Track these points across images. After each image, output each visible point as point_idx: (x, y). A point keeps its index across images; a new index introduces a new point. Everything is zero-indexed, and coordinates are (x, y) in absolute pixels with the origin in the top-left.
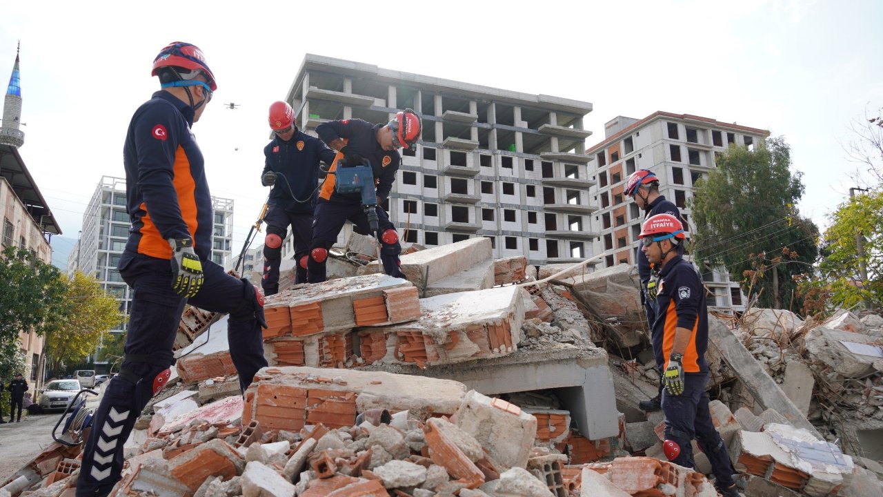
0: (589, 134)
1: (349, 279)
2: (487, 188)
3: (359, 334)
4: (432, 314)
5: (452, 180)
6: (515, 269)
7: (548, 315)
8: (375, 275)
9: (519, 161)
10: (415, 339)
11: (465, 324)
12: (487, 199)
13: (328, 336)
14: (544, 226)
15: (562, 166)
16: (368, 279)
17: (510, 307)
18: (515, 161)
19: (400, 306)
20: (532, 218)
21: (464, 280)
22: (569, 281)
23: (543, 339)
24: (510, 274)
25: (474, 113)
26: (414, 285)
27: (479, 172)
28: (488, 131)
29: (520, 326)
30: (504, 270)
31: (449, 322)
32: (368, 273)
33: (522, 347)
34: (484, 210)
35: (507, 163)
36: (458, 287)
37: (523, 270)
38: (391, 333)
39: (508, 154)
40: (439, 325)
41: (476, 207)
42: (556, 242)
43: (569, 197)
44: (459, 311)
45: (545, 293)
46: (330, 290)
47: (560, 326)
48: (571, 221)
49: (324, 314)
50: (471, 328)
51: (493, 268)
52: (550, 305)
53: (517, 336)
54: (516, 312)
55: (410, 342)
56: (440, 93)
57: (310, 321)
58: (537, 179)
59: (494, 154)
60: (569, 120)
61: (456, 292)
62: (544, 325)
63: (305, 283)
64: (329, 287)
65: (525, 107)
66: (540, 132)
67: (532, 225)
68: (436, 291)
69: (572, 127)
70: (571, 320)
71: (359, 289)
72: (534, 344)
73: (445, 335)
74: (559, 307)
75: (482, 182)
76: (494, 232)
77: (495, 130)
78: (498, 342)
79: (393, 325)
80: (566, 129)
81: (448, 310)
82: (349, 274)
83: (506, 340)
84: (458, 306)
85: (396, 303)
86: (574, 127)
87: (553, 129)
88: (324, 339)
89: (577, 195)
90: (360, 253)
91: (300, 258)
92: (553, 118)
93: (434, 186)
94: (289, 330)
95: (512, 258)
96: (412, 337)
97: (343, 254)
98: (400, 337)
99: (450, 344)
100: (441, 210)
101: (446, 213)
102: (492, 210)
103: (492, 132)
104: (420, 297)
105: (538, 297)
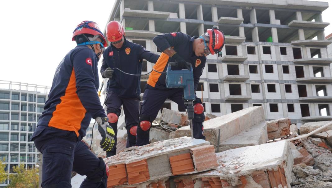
0: (327, 25)
1: (165, 142)
2: (253, 69)
3: (175, 180)
4: (225, 164)
5: (228, 66)
6: (282, 128)
7: (310, 161)
8: (182, 137)
9: (275, 48)
10: (215, 182)
11: (251, 170)
12: (254, 78)
13: (153, 183)
14: (298, 94)
15: (308, 49)
16: (178, 141)
17: (283, 156)
18: (273, 49)
19: (203, 159)
20: (288, 89)
21: (246, 138)
22: (324, 134)
23: (309, 179)
24: (279, 131)
25: (240, 17)
26: (211, 144)
27: (247, 59)
28: (252, 29)
29: (291, 170)
30: (274, 129)
31: (238, 170)
32: (177, 136)
33: (294, 185)
34: (253, 86)
35: (267, 51)
36: (242, 143)
37: (288, 128)
38: (197, 179)
39: (267, 44)
40: (232, 172)
41: (246, 84)
42: (308, 105)
43: (315, 72)
44: (245, 161)
45: (306, 144)
46: (153, 150)
47: (320, 168)
48: (318, 89)
49: (149, 167)
50: (255, 173)
51: (266, 128)
52: (311, 153)
53: (290, 178)
54: (288, 160)
55: (212, 185)
56: (216, 5)
57: (140, 173)
58: (290, 61)
59: (257, 45)
60: (311, 16)
61: (241, 147)
62: (308, 169)
63: (134, 146)
64: (151, 148)
65: (278, 10)
66: (290, 26)
67: (288, 94)
68: (227, 147)
69: (313, 21)
70: (328, 163)
71: (172, 148)
72: (303, 183)
73: (237, 179)
74: (318, 154)
75: (250, 66)
76: (261, 100)
77: (257, 28)
78: (277, 183)
79: (199, 173)
80: (309, 22)
81: (237, 160)
82: (164, 138)
83: (282, 181)
84: (244, 157)
85: (200, 158)
86: (316, 21)
87: (299, 23)
88: (150, 186)
89: (321, 70)
90: (170, 122)
91: (130, 129)
92: (299, 15)
93: (215, 71)
94: (126, 180)
95: (279, 120)
96: (212, 182)
97: (158, 124)
98: (204, 182)
99: (240, 185)
100: (221, 87)
101: (225, 90)
102: (258, 86)
103: (254, 29)
104: (216, 152)
105: (301, 147)
